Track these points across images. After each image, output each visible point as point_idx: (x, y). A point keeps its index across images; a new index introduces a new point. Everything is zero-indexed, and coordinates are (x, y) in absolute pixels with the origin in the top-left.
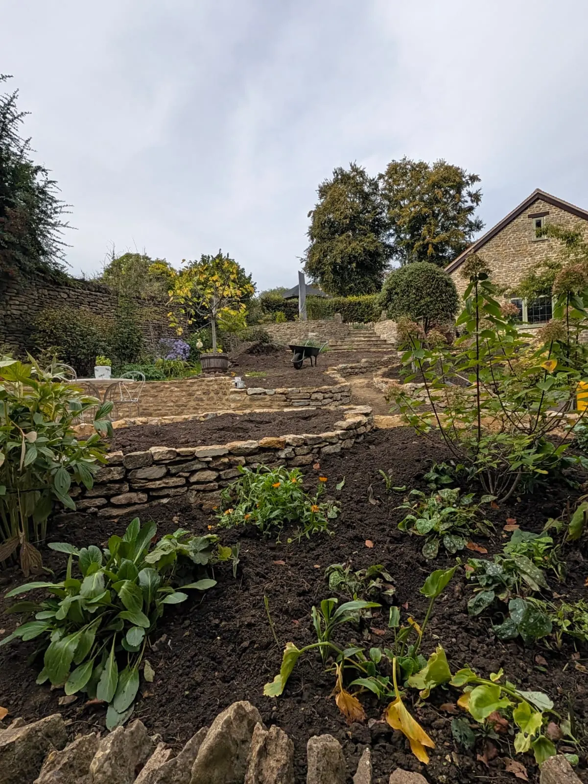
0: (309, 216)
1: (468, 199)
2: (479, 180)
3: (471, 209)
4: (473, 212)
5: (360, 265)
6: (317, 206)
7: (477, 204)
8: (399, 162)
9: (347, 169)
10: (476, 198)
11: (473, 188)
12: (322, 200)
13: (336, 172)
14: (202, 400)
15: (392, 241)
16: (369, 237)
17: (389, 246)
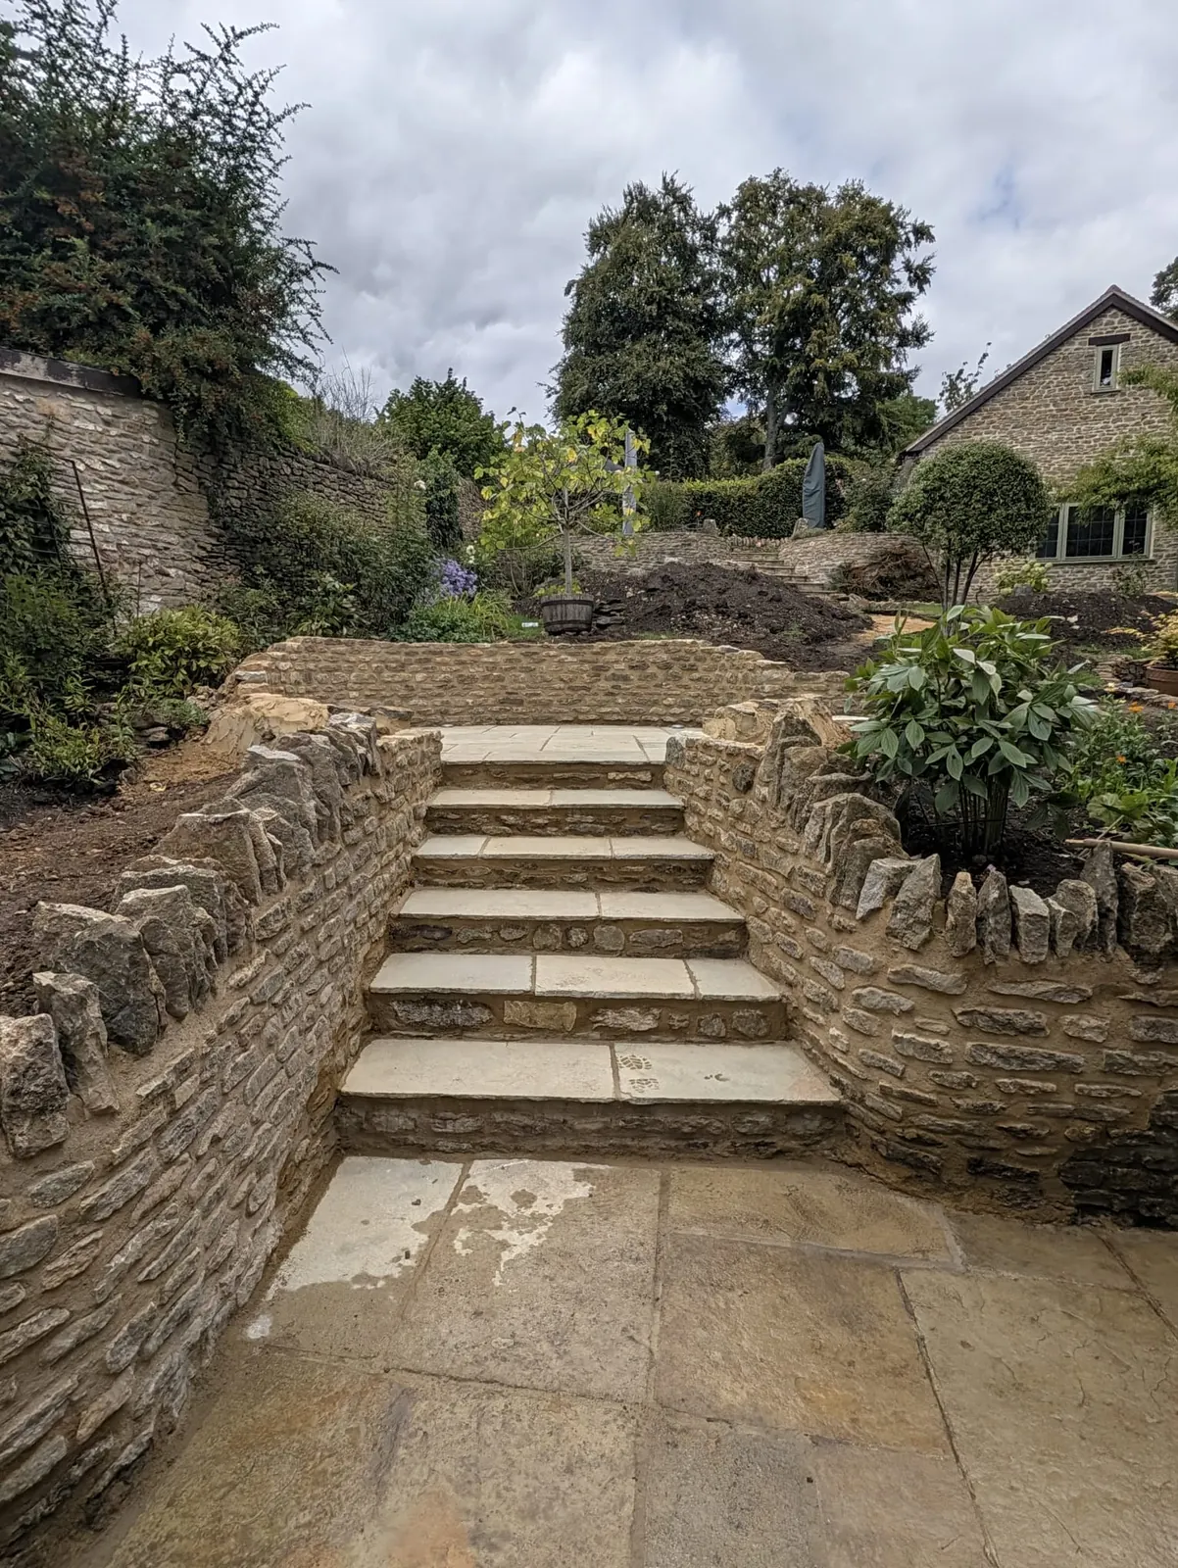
0: (568, 292)
1: (903, 276)
2: (931, 238)
3: (906, 299)
4: (911, 306)
5: (676, 408)
6: (586, 269)
7: (922, 290)
8: (765, 180)
9: (654, 188)
10: (920, 276)
11: (917, 254)
12: (597, 256)
13: (630, 194)
14: (626, 679)
15: (734, 357)
16: (693, 349)
17: (729, 369)
